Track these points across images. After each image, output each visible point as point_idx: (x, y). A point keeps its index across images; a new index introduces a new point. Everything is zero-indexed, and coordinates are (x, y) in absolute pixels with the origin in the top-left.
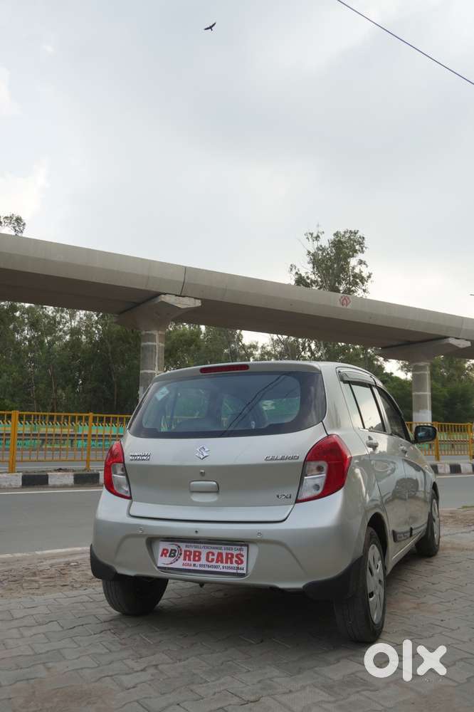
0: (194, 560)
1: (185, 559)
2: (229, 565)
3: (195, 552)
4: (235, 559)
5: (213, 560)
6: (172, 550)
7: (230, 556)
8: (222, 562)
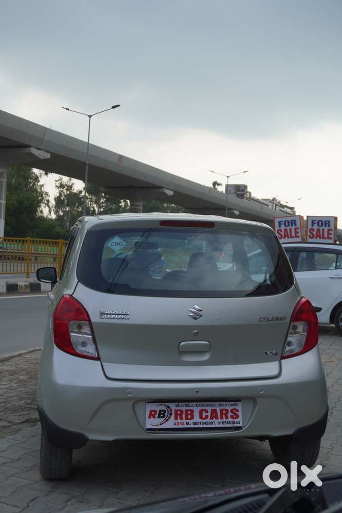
0: (187, 418)
1: (176, 419)
2: (224, 420)
3: (187, 411)
4: (230, 414)
5: (207, 417)
6: (160, 411)
7: (224, 412)
8: (217, 418)
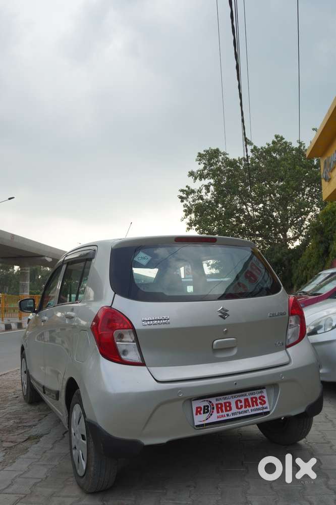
0: (226, 411)
1: (218, 412)
2: (256, 407)
3: (225, 403)
4: (259, 401)
5: (242, 406)
6: (204, 407)
7: (254, 400)
8: (250, 406)
